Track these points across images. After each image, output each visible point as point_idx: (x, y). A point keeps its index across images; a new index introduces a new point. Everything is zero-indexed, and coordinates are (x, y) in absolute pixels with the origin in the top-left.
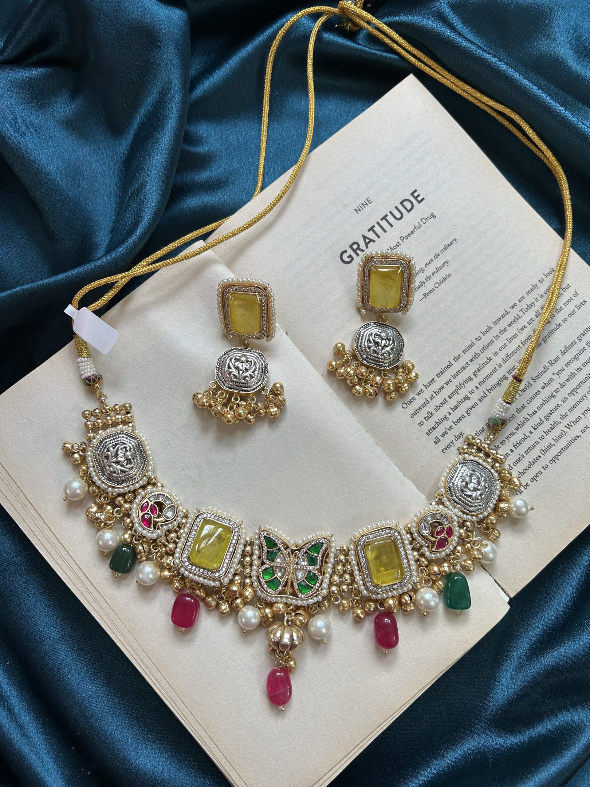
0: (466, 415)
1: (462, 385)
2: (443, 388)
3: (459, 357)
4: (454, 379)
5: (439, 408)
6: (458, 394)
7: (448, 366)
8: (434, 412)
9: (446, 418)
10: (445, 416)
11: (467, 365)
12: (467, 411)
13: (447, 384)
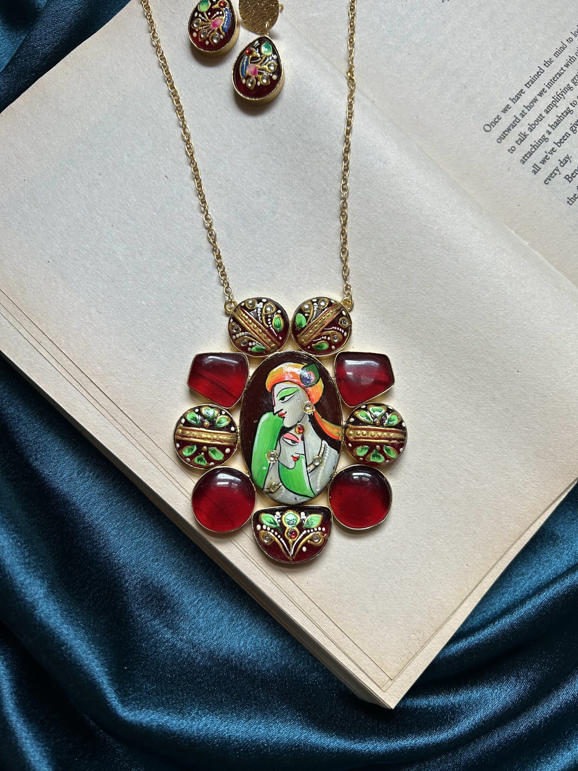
0: (570, 132)
1: (560, 96)
2: (535, 100)
3: (551, 61)
4: (549, 88)
5: (533, 126)
6: (557, 107)
7: (538, 73)
8: (528, 132)
9: (544, 139)
10: (544, 136)
11: (562, 71)
12: (572, 127)
13: (541, 96)
